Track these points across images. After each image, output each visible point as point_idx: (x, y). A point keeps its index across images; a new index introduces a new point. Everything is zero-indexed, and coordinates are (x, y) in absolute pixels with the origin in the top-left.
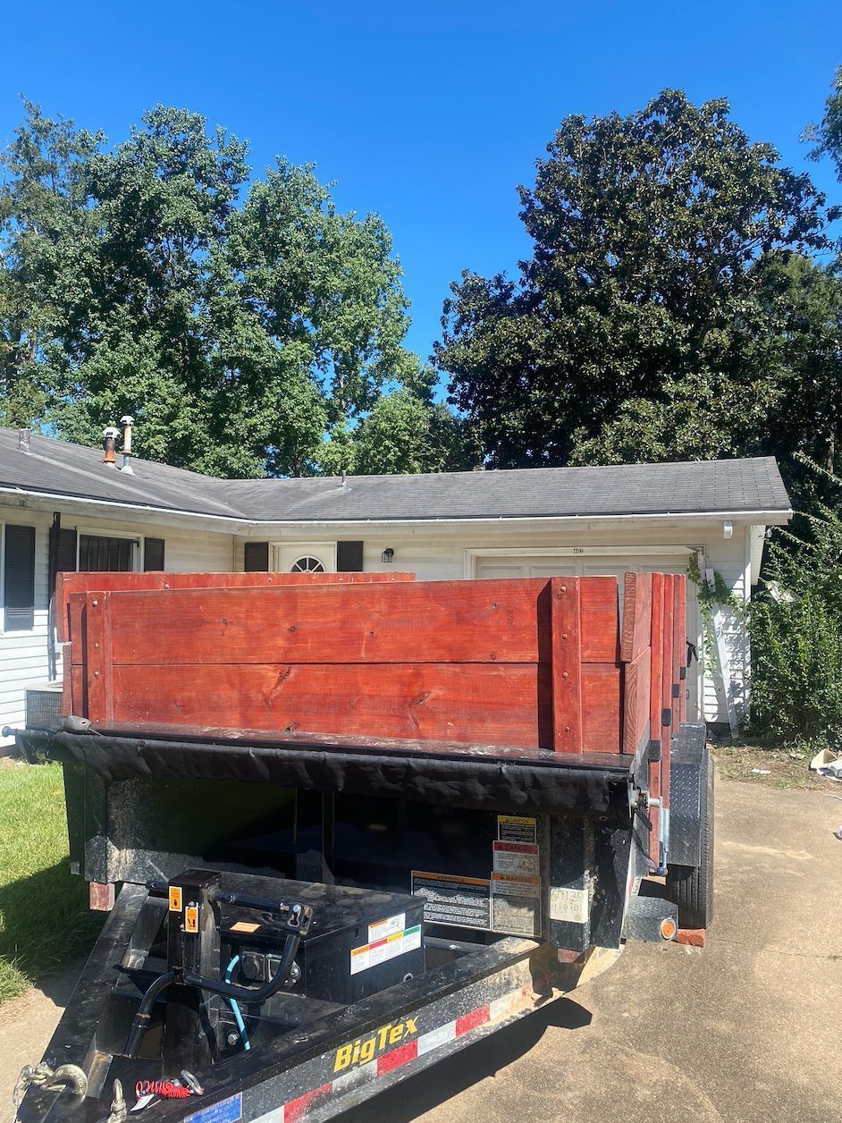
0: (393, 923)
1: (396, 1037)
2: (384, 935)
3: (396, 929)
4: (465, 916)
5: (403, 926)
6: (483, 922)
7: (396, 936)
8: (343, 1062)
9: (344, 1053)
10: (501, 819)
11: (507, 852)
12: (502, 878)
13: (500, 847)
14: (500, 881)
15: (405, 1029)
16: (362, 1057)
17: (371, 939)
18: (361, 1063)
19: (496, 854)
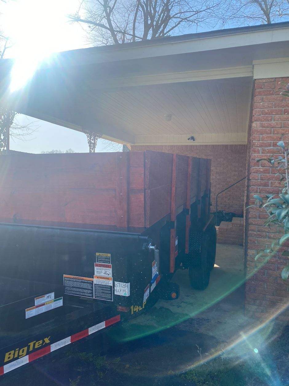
0: (48, 297)
1: (38, 346)
2: (43, 302)
3: (49, 299)
4: (84, 293)
5: (53, 298)
6: (91, 295)
7: (50, 302)
8: (9, 358)
9: (10, 354)
10: (97, 254)
11: (99, 267)
12: (98, 278)
13: (97, 265)
14: (97, 279)
15: (44, 341)
16: (20, 355)
17: (36, 304)
18: (19, 357)
19: (96, 268)
